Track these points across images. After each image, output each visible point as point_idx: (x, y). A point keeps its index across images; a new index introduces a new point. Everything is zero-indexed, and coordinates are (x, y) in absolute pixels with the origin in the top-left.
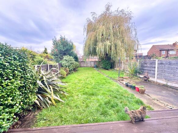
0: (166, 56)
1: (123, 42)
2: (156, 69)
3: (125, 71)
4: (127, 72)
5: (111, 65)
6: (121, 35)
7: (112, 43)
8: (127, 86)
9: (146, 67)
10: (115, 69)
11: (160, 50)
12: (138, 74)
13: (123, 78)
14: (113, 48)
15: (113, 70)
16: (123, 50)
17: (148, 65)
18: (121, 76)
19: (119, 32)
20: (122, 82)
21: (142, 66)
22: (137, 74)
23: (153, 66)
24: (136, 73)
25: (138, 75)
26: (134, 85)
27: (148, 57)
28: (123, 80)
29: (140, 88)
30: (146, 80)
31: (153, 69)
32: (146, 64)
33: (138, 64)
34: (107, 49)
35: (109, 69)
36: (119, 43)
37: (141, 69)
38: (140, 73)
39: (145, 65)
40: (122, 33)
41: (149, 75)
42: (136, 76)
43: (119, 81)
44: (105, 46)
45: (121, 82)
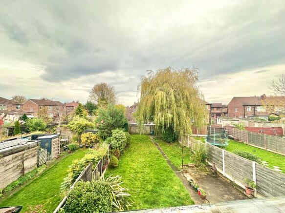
0: (253, 114)
2: (224, 160)
8: (190, 184)
9: (214, 154)
11: (244, 106)
13: (188, 165)
23: (221, 156)
24: (203, 159)
25: (206, 161)
28: (187, 172)
29: (201, 194)
30: (214, 173)
31: (221, 159)
32: (214, 150)
35: (171, 143)
37: (209, 155)
43: (183, 172)
45: (184, 176)
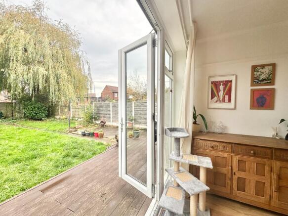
1: (69, 73)
2: (111, 112)
3: (76, 119)
4: (79, 120)
5: (48, 111)
6: (66, 63)
7: (51, 72)
8: (84, 135)
9: (102, 110)
10: (57, 117)
11: (113, 92)
12: (94, 120)
13: (75, 128)
14: (52, 81)
15: (53, 119)
16: (71, 87)
17: (104, 109)
18: (72, 125)
19: (63, 57)
20: (76, 132)
21: (98, 110)
22: (92, 121)
23: (109, 109)
24: (91, 119)
25: (94, 122)
26: (92, 132)
27: (102, 99)
28: (76, 131)
29: (99, 133)
30: (103, 125)
31: (109, 112)
32: (102, 107)
33: (93, 107)
34: (40, 81)
35: (43, 119)
36: (63, 74)
37: (97, 114)
38: (96, 119)
39: (101, 109)
40: (67, 60)
41: (106, 119)
42: (92, 123)
43: (70, 132)
44: (35, 74)
45: (73, 134)
